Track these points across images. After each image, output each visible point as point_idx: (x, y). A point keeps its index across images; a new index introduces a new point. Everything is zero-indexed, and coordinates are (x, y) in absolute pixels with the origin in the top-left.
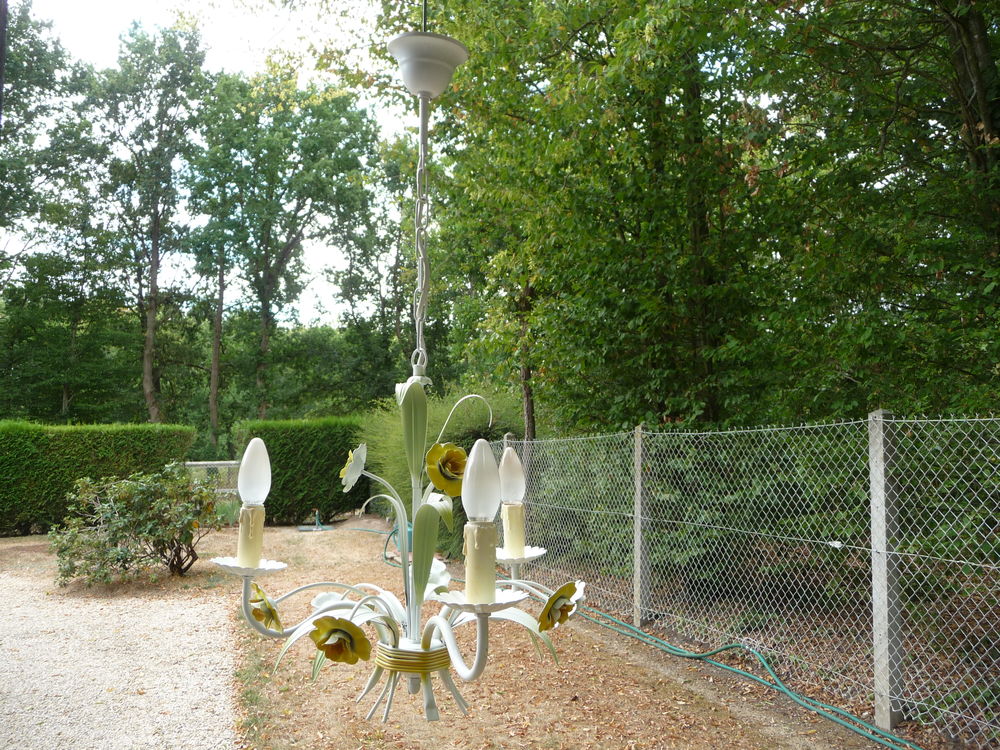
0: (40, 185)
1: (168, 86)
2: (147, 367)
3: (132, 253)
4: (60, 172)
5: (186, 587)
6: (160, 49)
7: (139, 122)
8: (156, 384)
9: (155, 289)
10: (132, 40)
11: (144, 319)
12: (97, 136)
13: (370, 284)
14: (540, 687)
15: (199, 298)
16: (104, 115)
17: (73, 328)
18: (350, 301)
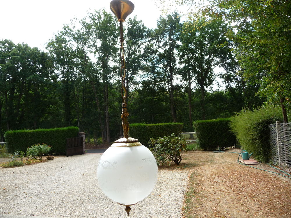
0: (143, 62)
1: (171, 30)
2: (172, 107)
3: (166, 77)
4: (147, 59)
5: (178, 168)
6: (167, 21)
7: (164, 42)
8: (175, 112)
9: (172, 86)
10: (160, 20)
11: (170, 94)
12: (155, 48)
13: (234, 77)
14: (284, 209)
15: (184, 87)
16: (156, 42)
17: (153, 98)
18: (228, 83)
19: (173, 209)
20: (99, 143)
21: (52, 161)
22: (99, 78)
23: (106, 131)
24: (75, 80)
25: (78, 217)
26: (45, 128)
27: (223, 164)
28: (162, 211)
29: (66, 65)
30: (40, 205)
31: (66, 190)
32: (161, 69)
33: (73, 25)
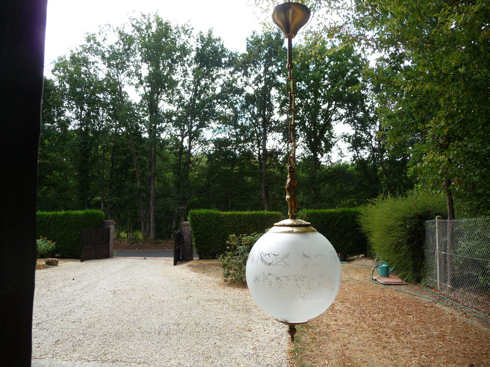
0: (218, 108)
1: (268, 57)
2: (263, 185)
3: (255, 135)
4: (225, 102)
6: (264, 41)
7: (256, 76)
8: (267, 193)
9: (265, 150)
10: (251, 39)
11: (261, 164)
12: (239, 84)
13: (366, 141)
14: (451, 356)
15: (285, 153)
16: (242, 75)
17: (232, 169)
18: (356, 150)
19: (273, 352)
20: (136, 241)
21: (55, 268)
22: (141, 130)
23: (150, 221)
24: (99, 130)
25: (113, 362)
26: (45, 211)
27: (347, 283)
28: (255, 356)
29: (86, 104)
30: (44, 340)
31: (88, 317)
32: (248, 121)
33: (103, 36)
